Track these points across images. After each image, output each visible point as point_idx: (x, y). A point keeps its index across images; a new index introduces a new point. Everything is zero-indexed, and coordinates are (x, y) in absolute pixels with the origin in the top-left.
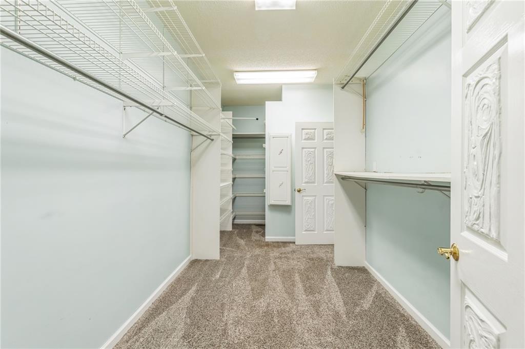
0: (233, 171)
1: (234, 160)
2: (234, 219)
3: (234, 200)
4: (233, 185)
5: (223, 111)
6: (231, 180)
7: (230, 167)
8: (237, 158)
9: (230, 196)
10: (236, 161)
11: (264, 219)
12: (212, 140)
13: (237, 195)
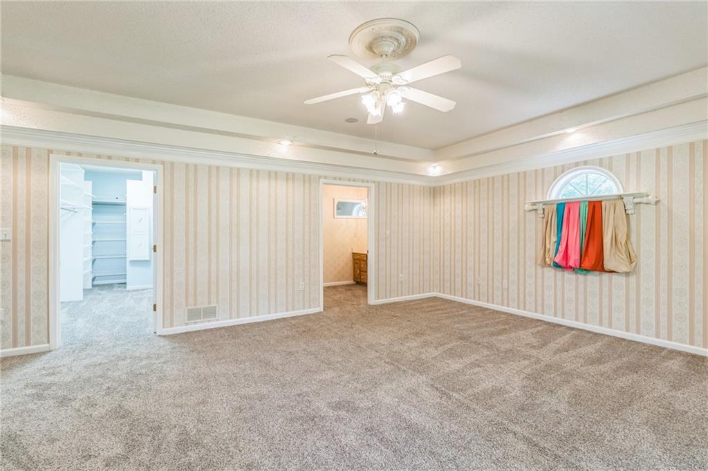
0: (93, 235)
1: (94, 224)
2: (94, 279)
3: (94, 261)
4: (92, 248)
5: (85, 180)
6: (91, 243)
7: (90, 231)
8: (97, 222)
9: (90, 257)
10: (96, 225)
11: (125, 278)
12: (76, 212)
13: (97, 257)
